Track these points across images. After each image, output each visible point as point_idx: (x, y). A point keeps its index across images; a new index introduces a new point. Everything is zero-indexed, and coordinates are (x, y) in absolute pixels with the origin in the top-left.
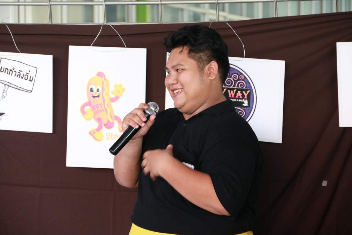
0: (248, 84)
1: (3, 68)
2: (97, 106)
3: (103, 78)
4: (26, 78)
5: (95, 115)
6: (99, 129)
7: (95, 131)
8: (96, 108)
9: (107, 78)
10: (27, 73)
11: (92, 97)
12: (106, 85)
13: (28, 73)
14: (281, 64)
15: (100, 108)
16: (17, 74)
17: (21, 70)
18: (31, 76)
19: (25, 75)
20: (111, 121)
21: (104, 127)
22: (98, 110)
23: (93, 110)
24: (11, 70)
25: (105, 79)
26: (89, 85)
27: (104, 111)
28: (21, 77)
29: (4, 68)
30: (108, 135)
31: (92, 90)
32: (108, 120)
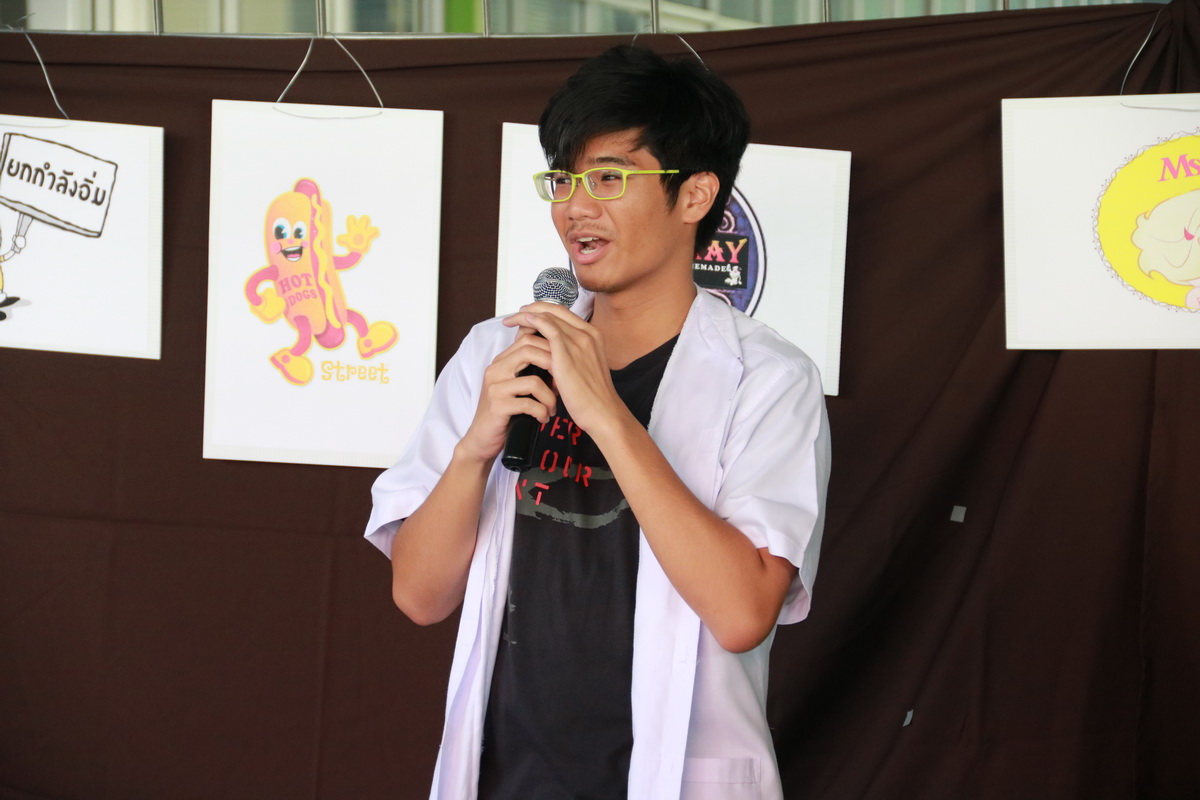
0: (740, 220)
1: (15, 164)
2: (296, 282)
3: (314, 197)
4: (84, 195)
5: (287, 306)
6: (300, 349)
7: (288, 353)
8: (292, 286)
9: (324, 197)
10: (86, 180)
11: (281, 255)
12: (321, 219)
13: (91, 178)
14: (839, 162)
15: (304, 287)
16: (58, 181)
17: (68, 170)
18: (98, 190)
19: (82, 187)
20: (336, 324)
21: (314, 343)
22: (298, 293)
23: (284, 291)
24: (38, 170)
25: (319, 202)
26: (270, 220)
27: (315, 297)
28: (68, 192)
29: (18, 164)
30: (326, 366)
31: (279, 233)
32: (327, 321)
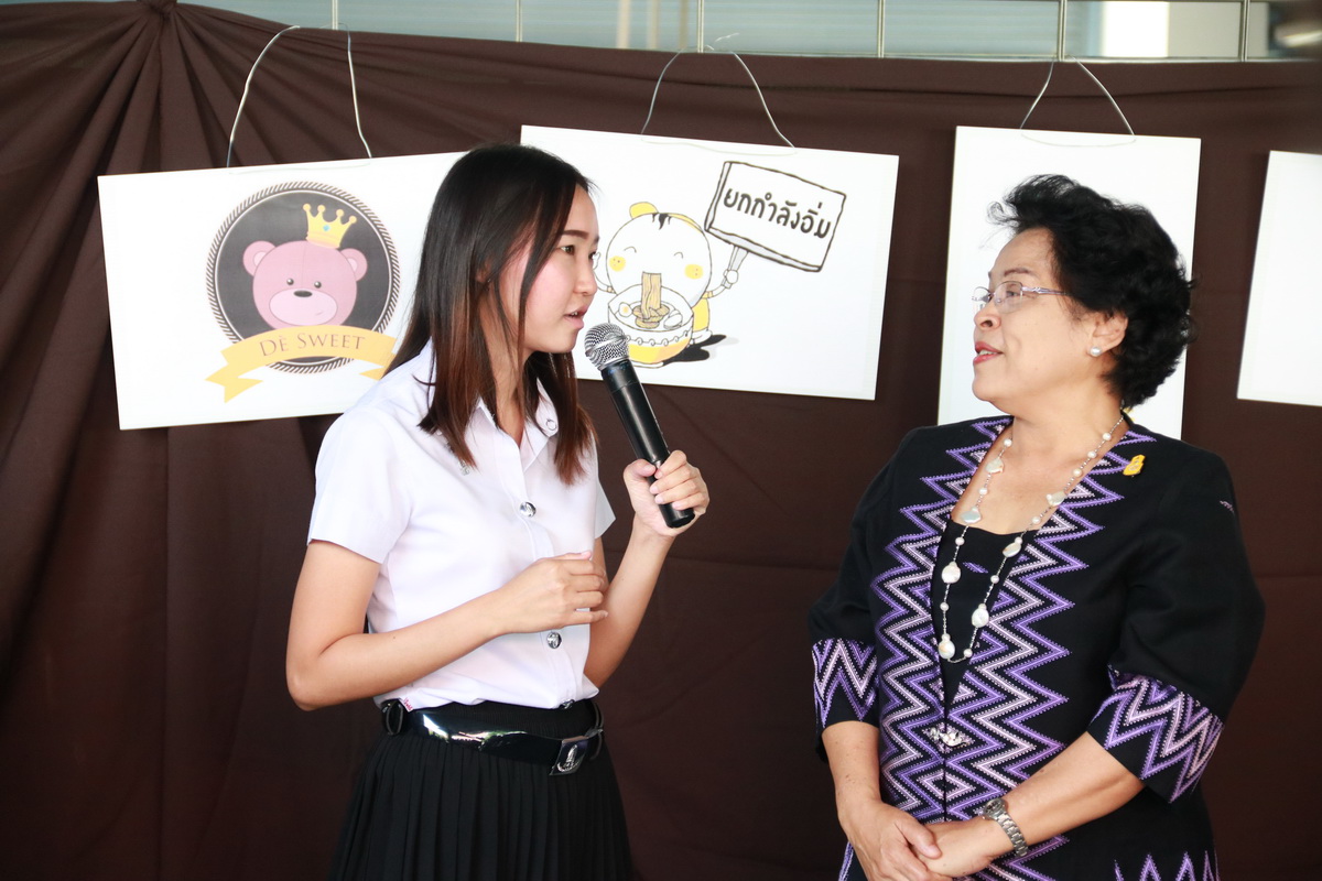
1: (733, 195)
4: (806, 227)
10: (810, 211)
13: (815, 209)
16: (779, 213)
17: (791, 201)
18: (822, 221)
19: (804, 218)
24: (758, 201)
28: (789, 224)
29: (737, 194)
